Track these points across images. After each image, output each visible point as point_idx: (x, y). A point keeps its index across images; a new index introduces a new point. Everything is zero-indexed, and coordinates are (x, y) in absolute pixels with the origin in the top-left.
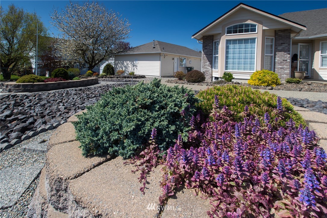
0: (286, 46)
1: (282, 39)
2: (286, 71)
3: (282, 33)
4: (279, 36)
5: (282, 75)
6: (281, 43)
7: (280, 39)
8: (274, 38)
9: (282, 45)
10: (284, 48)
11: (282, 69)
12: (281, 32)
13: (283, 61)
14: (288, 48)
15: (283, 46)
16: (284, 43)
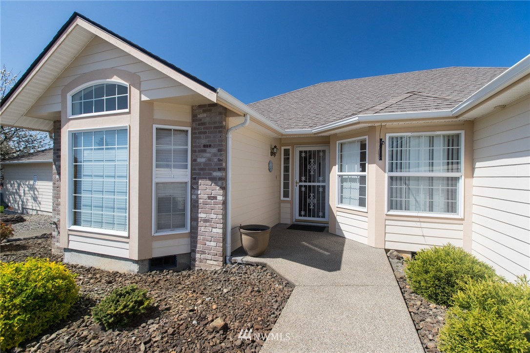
0: (215, 155)
1: (205, 133)
2: (214, 230)
3: (205, 115)
4: (199, 124)
5: (208, 243)
6: (205, 146)
7: (200, 133)
8: (189, 129)
9: (205, 151)
10: (209, 160)
11: (208, 224)
12: (204, 111)
13: (209, 198)
14: (219, 160)
15: (208, 155)
16: (210, 146)
